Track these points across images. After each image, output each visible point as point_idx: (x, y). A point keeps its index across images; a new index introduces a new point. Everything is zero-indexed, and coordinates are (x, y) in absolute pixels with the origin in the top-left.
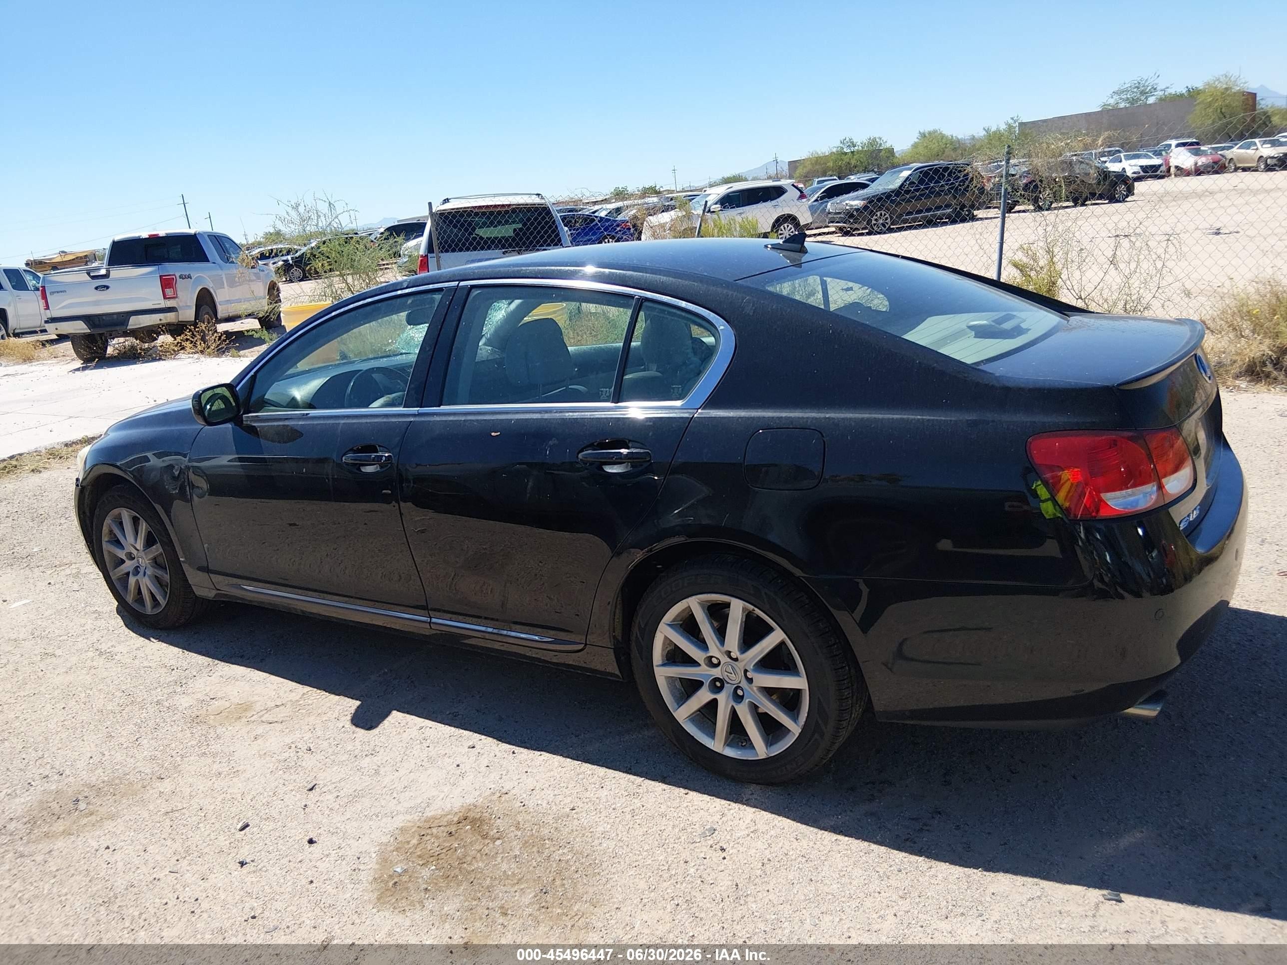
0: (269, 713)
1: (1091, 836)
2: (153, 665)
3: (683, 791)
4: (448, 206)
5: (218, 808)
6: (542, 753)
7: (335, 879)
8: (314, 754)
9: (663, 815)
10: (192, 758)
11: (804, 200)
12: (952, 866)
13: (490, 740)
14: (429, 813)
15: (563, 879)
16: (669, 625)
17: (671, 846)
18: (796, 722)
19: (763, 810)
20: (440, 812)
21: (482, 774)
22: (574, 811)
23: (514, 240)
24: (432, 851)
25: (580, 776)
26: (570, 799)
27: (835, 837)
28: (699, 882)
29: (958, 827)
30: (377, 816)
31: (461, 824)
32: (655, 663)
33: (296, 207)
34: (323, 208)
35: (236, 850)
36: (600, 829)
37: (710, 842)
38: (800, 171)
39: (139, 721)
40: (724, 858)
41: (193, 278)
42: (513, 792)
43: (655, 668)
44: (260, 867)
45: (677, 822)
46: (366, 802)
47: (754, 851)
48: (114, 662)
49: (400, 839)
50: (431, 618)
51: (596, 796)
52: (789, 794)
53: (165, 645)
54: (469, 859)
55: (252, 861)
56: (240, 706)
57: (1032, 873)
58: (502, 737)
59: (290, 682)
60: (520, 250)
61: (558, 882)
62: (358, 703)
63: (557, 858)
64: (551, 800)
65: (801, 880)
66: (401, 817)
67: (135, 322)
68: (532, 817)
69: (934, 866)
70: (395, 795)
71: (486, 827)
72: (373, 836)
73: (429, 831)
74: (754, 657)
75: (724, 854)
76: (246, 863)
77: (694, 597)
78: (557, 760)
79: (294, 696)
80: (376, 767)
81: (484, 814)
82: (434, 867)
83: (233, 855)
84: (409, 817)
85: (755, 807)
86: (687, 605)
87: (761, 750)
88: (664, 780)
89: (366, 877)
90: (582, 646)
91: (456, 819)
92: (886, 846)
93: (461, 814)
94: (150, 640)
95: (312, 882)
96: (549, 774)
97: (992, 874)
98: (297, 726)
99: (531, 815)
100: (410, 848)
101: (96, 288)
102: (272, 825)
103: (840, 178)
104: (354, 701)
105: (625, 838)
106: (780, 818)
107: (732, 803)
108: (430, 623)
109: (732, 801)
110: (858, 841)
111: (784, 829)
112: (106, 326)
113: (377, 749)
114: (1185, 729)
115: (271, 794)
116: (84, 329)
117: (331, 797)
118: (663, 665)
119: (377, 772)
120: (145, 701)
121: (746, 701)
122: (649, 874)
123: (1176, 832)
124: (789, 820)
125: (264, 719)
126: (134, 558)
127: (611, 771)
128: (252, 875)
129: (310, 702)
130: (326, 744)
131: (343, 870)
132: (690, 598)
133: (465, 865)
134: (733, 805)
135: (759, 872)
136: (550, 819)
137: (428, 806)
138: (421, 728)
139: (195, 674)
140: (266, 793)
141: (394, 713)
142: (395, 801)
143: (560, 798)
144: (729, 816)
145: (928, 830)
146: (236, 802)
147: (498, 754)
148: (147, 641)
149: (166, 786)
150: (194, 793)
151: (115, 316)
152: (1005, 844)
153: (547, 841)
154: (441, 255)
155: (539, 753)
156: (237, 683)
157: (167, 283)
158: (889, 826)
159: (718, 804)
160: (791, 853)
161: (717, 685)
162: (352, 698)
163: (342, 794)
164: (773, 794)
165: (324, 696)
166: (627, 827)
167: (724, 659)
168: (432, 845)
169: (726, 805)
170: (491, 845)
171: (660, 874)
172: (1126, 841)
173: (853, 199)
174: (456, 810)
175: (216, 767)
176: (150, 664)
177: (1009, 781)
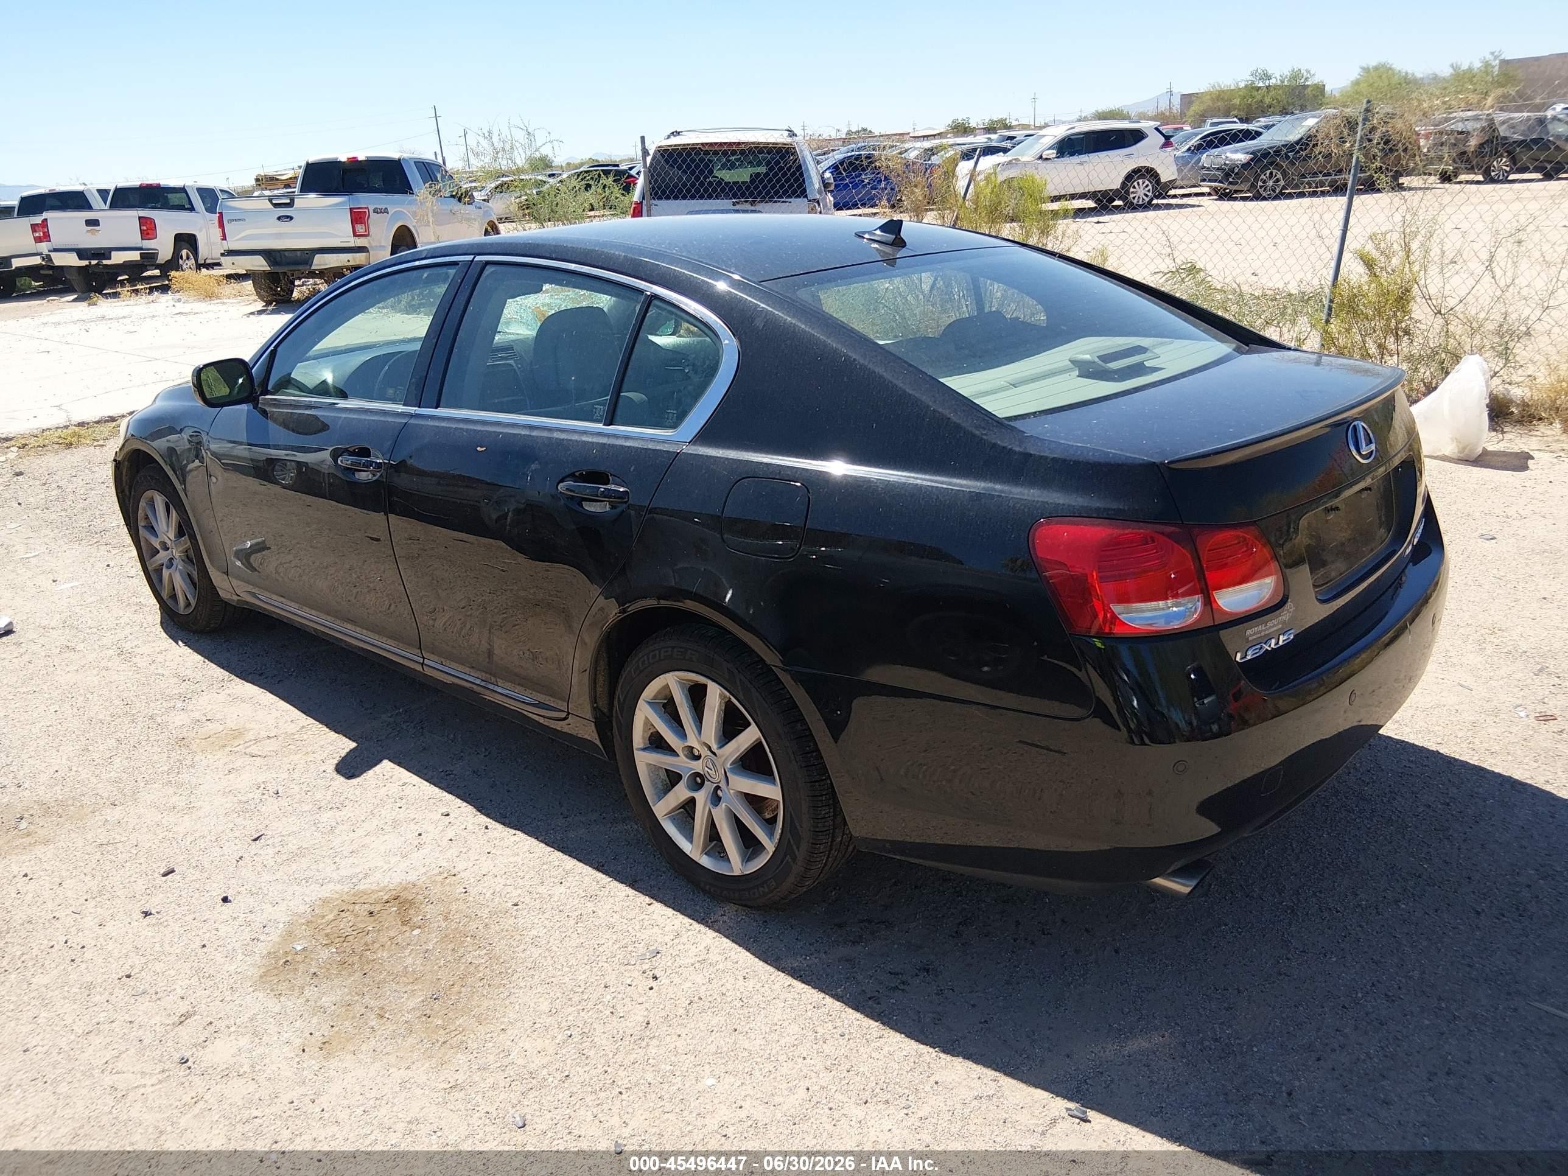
0: (258, 744)
1: (1097, 1030)
2: (166, 673)
3: (648, 900)
4: (675, 141)
5: (154, 846)
6: (518, 832)
7: (229, 947)
8: (279, 799)
9: (610, 926)
10: (156, 786)
11: (1169, 149)
12: (907, 1040)
13: (470, 809)
14: (361, 887)
15: (462, 986)
16: (649, 703)
17: (600, 964)
18: (770, 839)
19: (725, 936)
20: (374, 887)
21: (441, 849)
22: (516, 908)
23: (748, 188)
24: (342, 931)
25: (545, 867)
26: (519, 891)
27: (789, 980)
28: (608, 1013)
29: (940, 992)
30: (307, 882)
31: (388, 904)
32: (635, 746)
33: (489, 136)
34: (520, 136)
35: (148, 897)
36: (534, 932)
37: (645, 967)
38: (1196, 108)
39: (123, 737)
40: (651, 988)
41: (390, 214)
42: (463, 874)
43: (635, 752)
44: (162, 920)
45: (622, 937)
46: (304, 862)
47: (690, 984)
48: (129, 664)
49: (317, 912)
50: (424, 658)
51: (549, 892)
52: (766, 922)
53: (191, 651)
54: (376, 945)
55: (158, 913)
56: (232, 732)
57: (997, 1065)
58: (482, 808)
59: (297, 711)
60: (754, 201)
61: (456, 988)
62: (353, 745)
63: (470, 960)
64: (498, 890)
65: (724, 1028)
66: (331, 886)
67: (321, 262)
68: (468, 907)
69: (886, 1036)
70: (337, 859)
71: (412, 912)
72: (291, 904)
73: (351, 907)
74: (731, 754)
75: (654, 984)
76: (151, 914)
77: (671, 673)
78: (531, 842)
79: (292, 728)
80: (334, 824)
81: (419, 896)
82: (334, 950)
83: (143, 902)
84: (338, 887)
85: (718, 931)
86: (665, 683)
87: (737, 865)
88: (633, 884)
89: (261, 949)
90: (564, 715)
91: (386, 897)
92: (843, 1002)
93: (394, 892)
94: (177, 643)
95: (204, 946)
96: (512, 859)
97: (949, 1058)
98: (277, 764)
99: (468, 904)
100: (322, 924)
101: (279, 218)
102: (197, 875)
103: (1242, 121)
104: (351, 742)
105: (555, 948)
106: (740, 949)
107: (694, 923)
108: (422, 664)
109: (697, 921)
110: (814, 991)
111: (737, 963)
112: (288, 264)
113: (347, 803)
114: (1292, 911)
115: (213, 839)
116: (263, 266)
117: (271, 851)
118: (644, 749)
119: (332, 829)
120: (139, 714)
121: (723, 805)
122: (558, 995)
123: (1207, 1043)
124: (748, 954)
125: (248, 751)
126: (168, 549)
127: (581, 865)
128: (150, 929)
129: (305, 737)
130: (297, 788)
131: (241, 938)
132: (667, 674)
133: (368, 953)
134: (696, 925)
135: (681, 1011)
136: (484, 913)
137: (365, 877)
138: (404, 784)
139: (204, 688)
140: (209, 837)
141: (386, 763)
142: (334, 867)
143: (509, 889)
144: (684, 939)
145: (903, 990)
146: (174, 843)
147: (470, 827)
148: (174, 643)
149: (117, 813)
150: (137, 827)
151: (299, 253)
152: (986, 1022)
153: (468, 939)
154: (653, 201)
155: (514, 832)
156: (243, 705)
157: (358, 217)
158: (860, 978)
159: (680, 921)
160: (730, 993)
161: (698, 781)
162: (350, 739)
163: (283, 850)
164: (747, 919)
165: (323, 733)
166: (564, 935)
167: (705, 752)
168: (345, 926)
169: (687, 925)
170: (407, 934)
171: (571, 996)
172: (1137, 1044)
173: (1236, 151)
174: (391, 886)
175: (174, 799)
176: (164, 672)
177: (1033, 943)
